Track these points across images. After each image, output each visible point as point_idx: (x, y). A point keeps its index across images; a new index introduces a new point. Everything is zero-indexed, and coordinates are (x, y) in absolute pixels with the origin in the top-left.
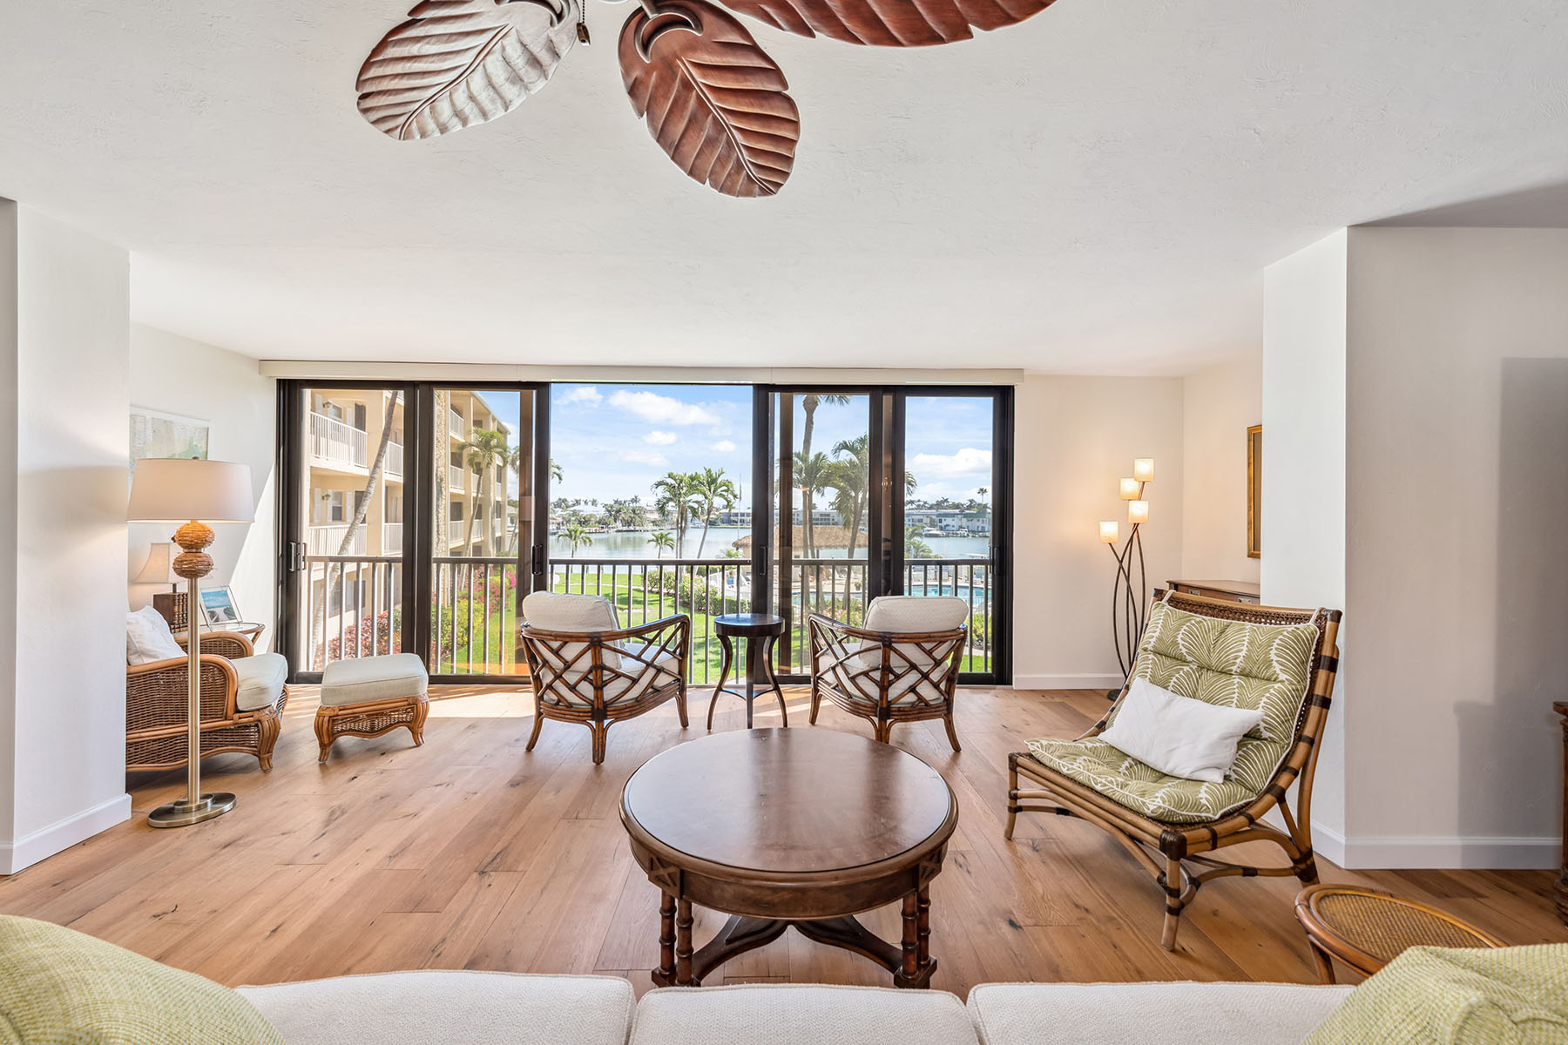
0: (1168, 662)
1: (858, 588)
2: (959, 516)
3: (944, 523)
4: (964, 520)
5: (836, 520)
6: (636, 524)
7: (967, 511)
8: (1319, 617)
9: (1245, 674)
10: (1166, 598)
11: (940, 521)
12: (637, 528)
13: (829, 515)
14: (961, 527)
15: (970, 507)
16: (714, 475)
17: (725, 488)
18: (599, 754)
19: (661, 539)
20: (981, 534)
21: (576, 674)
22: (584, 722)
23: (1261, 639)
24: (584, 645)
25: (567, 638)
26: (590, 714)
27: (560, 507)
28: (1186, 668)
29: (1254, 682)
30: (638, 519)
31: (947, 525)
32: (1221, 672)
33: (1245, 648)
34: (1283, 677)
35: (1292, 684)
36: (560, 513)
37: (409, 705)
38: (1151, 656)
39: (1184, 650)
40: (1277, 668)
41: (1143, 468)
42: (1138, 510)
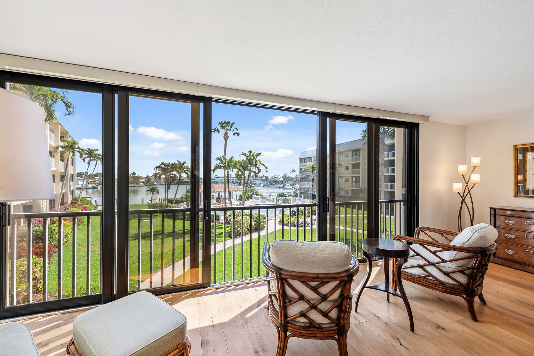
2: (260, 180)
3: (255, 183)
4: (262, 181)
5: (217, 182)
6: (135, 183)
12: (135, 185)
13: (214, 180)
14: (261, 184)
15: (263, 177)
16: (182, 164)
17: (186, 169)
19: (153, 189)
21: (329, 301)
24: (339, 281)
25: (324, 279)
26: (337, 331)
27: (98, 177)
30: (135, 181)
31: (256, 183)
36: (98, 179)
41: (476, 160)
42: (475, 178)
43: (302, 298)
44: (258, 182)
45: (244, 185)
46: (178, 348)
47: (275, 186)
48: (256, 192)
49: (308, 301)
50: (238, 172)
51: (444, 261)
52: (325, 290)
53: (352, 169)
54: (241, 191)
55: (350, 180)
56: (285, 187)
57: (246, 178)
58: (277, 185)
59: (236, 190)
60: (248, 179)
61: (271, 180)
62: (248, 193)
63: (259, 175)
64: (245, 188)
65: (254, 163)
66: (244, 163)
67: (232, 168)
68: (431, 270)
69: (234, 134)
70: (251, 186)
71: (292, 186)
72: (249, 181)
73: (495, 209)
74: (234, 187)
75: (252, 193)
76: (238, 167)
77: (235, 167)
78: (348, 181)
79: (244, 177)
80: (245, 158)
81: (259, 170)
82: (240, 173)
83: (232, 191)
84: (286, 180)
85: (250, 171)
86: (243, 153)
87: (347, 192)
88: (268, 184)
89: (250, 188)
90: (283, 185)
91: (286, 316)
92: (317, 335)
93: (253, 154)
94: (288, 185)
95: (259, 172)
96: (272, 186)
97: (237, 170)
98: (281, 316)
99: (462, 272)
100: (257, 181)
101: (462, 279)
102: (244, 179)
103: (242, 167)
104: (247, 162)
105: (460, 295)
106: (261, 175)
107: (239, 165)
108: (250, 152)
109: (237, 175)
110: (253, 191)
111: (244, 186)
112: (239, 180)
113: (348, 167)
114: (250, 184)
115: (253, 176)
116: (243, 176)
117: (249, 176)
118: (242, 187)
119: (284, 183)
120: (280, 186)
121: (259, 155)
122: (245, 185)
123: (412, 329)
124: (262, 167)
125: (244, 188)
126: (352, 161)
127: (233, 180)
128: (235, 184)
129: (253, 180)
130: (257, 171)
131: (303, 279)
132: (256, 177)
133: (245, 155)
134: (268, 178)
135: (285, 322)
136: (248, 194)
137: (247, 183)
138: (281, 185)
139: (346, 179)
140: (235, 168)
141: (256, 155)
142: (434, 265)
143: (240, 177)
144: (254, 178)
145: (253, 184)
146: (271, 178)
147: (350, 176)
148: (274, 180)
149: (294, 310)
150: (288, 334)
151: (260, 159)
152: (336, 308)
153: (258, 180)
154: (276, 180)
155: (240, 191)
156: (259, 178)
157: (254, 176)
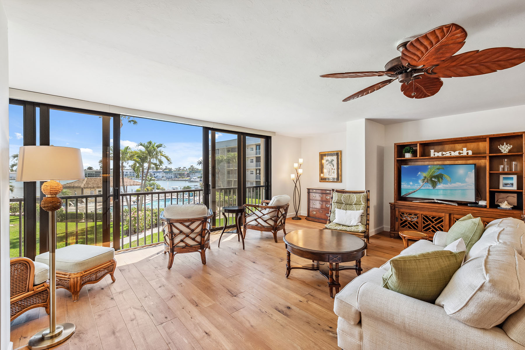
0: (339, 204)
1: (134, 202)
3: (156, 175)
4: (164, 174)
7: (165, 171)
8: (366, 192)
9: (355, 204)
10: (335, 191)
11: (154, 174)
14: (163, 177)
15: (166, 169)
18: (204, 262)
20: (171, 179)
21: (195, 232)
22: (197, 251)
23: (358, 197)
24: (200, 222)
25: (193, 221)
26: (200, 247)
28: (343, 205)
29: (358, 205)
31: (157, 176)
32: (350, 205)
33: (356, 199)
34: (363, 203)
35: (365, 204)
37: (111, 263)
38: (336, 204)
39: (343, 201)
40: (362, 202)
41: (301, 161)
42: (300, 171)
43: (181, 232)
44: (160, 175)
45: (142, 178)
46: (110, 262)
47: (180, 179)
48: (157, 186)
49: (184, 234)
50: (135, 164)
51: (264, 215)
52: (193, 226)
53: (256, 162)
54: (139, 185)
55: (254, 172)
56: (192, 180)
57: (146, 171)
58: (183, 178)
59: (132, 184)
60: (148, 172)
61: (175, 172)
62: (147, 187)
63: (161, 167)
64: (144, 181)
65: (155, 155)
66: (143, 154)
67: (128, 160)
68: (259, 220)
69: (130, 121)
70: (151, 180)
71: (199, 179)
72: (149, 174)
73: (309, 189)
74: (129, 180)
75: (152, 187)
76: (135, 158)
77: (131, 157)
78: (253, 174)
79: (143, 169)
80: (143, 149)
81: (161, 162)
82: (138, 165)
83: (127, 185)
84: (193, 173)
85: (150, 163)
86: (141, 144)
87: (252, 183)
88: (171, 177)
89: (150, 181)
90: (189, 178)
91: (173, 244)
92: (190, 251)
93: (153, 145)
94: (195, 177)
95: (160, 164)
96: (177, 179)
97: (134, 162)
98: (170, 244)
99: (271, 219)
100: (158, 174)
101: (272, 223)
102: (143, 172)
103: (140, 158)
104: (146, 153)
105: (270, 231)
106: (163, 167)
107: (136, 156)
108: (150, 143)
109: (134, 167)
110: (153, 185)
111: (143, 180)
112: (136, 172)
113: (253, 160)
114: (150, 178)
115: (153, 168)
116: (141, 169)
117: (149, 168)
118: (140, 181)
119: (191, 175)
120: (186, 179)
121: (159, 146)
122: (144, 178)
123: (244, 249)
124: (163, 159)
125: (142, 181)
126: (256, 154)
127: (127, 172)
128: (130, 178)
129: (153, 172)
130: (158, 163)
131: (181, 222)
132: (157, 169)
133: (144, 146)
134: (172, 170)
135: (172, 247)
136: (147, 189)
137: (146, 176)
138: (188, 178)
139: (251, 171)
140: (131, 160)
141: (157, 146)
142: (260, 217)
143: (137, 169)
144: (155, 170)
145: (154, 177)
146: (175, 170)
147: (254, 168)
148: (179, 172)
149: (177, 240)
150: (175, 253)
151: (162, 150)
152: (199, 235)
153: (160, 172)
154: (182, 172)
155: (137, 185)
156: (161, 170)
157: (155, 168)
